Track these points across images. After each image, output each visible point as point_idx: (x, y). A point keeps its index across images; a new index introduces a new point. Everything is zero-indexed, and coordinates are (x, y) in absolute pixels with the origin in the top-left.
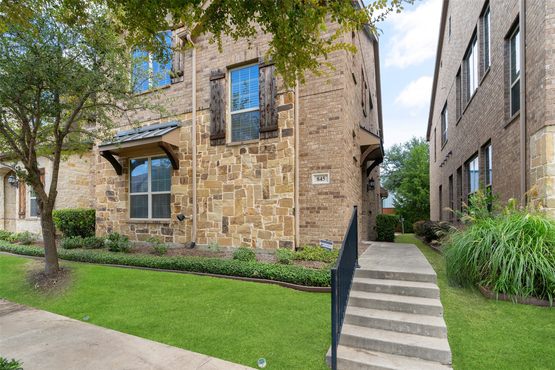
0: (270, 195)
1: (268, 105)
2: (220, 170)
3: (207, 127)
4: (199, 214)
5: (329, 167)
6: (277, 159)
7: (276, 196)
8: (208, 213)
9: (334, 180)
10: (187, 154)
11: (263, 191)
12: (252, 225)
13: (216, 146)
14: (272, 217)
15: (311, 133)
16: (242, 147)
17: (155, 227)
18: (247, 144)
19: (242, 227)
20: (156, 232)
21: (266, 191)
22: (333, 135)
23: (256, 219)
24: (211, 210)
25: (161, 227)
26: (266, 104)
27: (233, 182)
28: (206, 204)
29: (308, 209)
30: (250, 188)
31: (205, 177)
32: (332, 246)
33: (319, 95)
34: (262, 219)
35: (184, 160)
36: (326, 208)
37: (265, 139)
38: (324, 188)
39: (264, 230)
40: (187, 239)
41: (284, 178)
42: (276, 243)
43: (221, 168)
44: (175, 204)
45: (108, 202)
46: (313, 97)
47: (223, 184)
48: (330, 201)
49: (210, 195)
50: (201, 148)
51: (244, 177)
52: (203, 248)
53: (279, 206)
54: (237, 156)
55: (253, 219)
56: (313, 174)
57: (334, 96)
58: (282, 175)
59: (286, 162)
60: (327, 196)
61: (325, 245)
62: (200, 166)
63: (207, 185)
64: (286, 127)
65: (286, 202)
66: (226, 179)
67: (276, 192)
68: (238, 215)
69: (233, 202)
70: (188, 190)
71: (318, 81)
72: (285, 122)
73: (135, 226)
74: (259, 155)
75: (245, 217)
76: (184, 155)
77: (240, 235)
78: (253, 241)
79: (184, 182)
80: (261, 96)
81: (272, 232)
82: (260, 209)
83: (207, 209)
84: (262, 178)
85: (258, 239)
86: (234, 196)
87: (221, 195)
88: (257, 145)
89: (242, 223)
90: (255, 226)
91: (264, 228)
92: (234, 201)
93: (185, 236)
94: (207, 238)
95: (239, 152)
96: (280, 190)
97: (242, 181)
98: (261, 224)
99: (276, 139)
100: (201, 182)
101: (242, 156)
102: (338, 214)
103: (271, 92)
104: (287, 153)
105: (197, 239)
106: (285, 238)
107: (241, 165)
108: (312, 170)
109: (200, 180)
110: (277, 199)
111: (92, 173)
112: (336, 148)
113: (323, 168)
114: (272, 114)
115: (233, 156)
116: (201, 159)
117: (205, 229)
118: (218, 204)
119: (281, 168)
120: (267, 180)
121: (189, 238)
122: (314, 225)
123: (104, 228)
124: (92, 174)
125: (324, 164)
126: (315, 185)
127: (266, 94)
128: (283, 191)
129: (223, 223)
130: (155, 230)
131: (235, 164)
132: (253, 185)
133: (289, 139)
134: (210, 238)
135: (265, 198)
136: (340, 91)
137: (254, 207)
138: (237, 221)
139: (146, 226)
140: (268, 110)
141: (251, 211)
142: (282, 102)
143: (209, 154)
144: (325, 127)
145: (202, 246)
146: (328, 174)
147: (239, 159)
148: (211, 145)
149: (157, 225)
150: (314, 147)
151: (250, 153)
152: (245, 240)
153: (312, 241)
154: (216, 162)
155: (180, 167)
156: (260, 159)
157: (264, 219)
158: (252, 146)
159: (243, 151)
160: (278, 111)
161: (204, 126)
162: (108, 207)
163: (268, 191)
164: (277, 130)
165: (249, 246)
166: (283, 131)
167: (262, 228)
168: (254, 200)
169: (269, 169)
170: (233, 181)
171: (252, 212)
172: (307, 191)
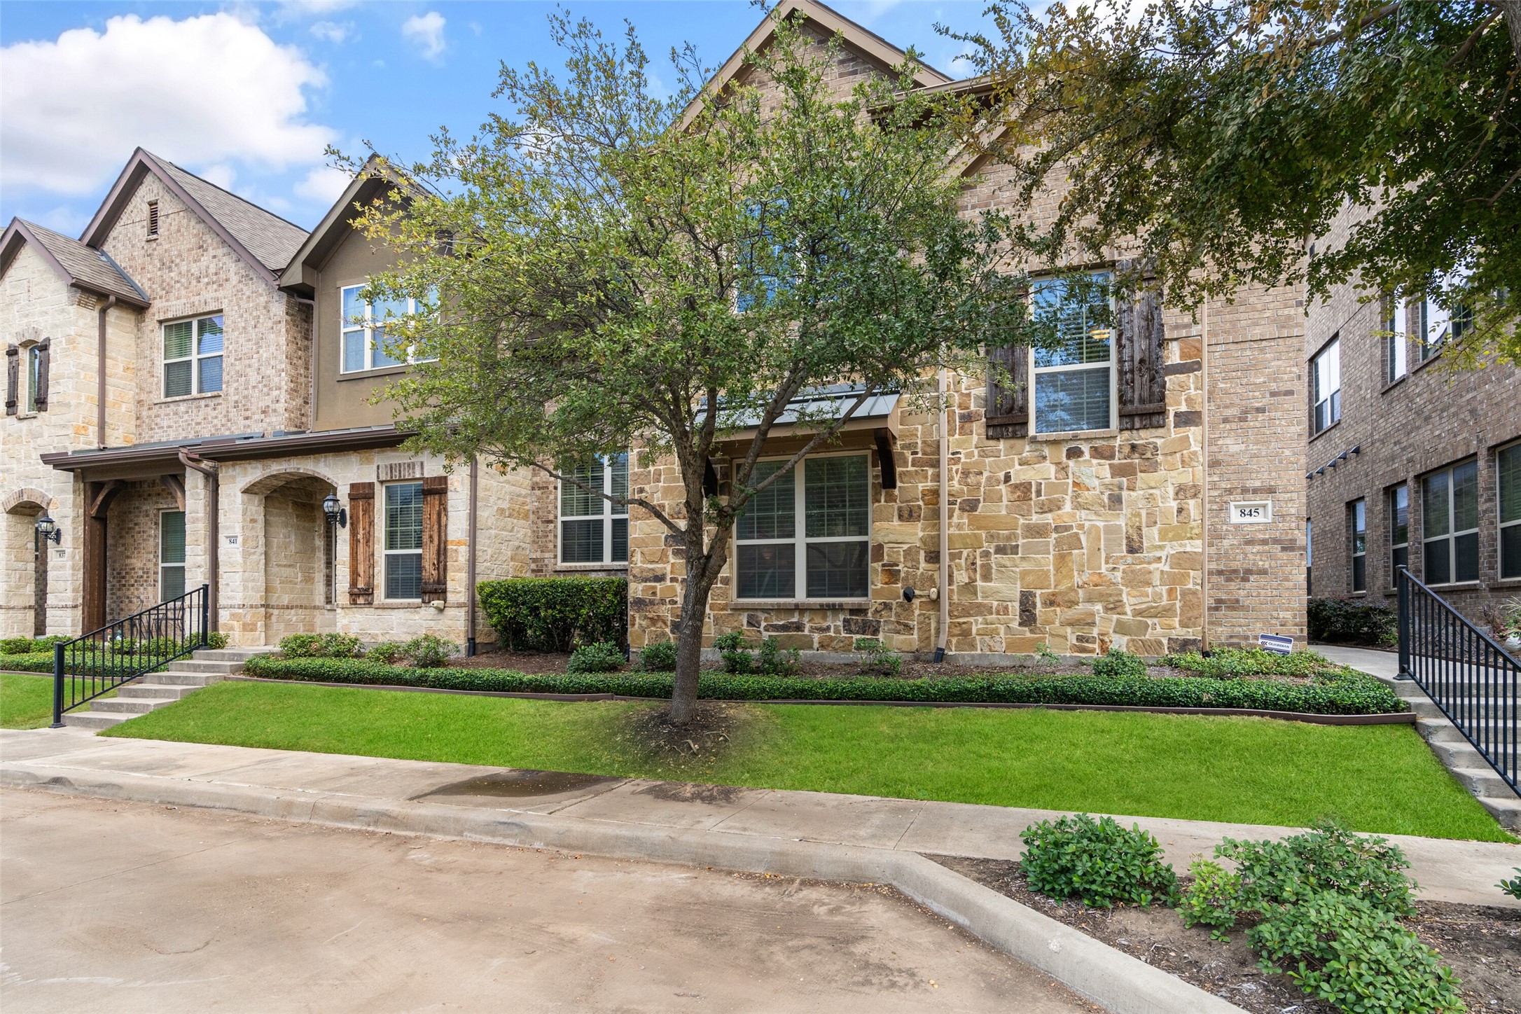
0: (1145, 544)
1: (1142, 361)
2: (1012, 492)
3: (977, 397)
4: (954, 587)
5: (1271, 490)
6: (1161, 473)
7: (1161, 548)
8: (979, 583)
9: (1282, 516)
10: (920, 455)
11: (1128, 538)
12: (1099, 607)
13: (1002, 441)
14: (1150, 590)
15: (1226, 421)
16: (1073, 445)
17: (825, 618)
18: (1086, 440)
19: (1071, 613)
20: (828, 628)
21: (1135, 537)
22: (1279, 425)
23: (1111, 595)
24: (987, 577)
25: (841, 617)
26: (1137, 358)
27: (1049, 518)
28: (973, 564)
29: (1220, 573)
30: (1094, 533)
31: (970, 506)
32: (1291, 646)
33: (1247, 345)
34: (1124, 596)
35: (910, 468)
36: (1263, 572)
37: (1132, 429)
38: (1260, 531)
39: (1129, 616)
40: (920, 640)
41: (1180, 511)
42: (1160, 643)
43: (1016, 487)
44: (884, 565)
45: (672, 561)
46: (1232, 347)
47: (1022, 521)
48: (1271, 557)
49: (986, 544)
50: (959, 443)
51: (1078, 506)
52: (967, 659)
53: (1167, 568)
54: (1057, 464)
55: (1101, 595)
56: (1232, 504)
57: (1282, 348)
58: (1174, 505)
59: (1185, 477)
60: (1266, 548)
61: (1271, 644)
62: (955, 482)
63: (976, 523)
64: (1183, 408)
65: (1183, 561)
66: (1029, 511)
67: (1161, 540)
68: (1062, 587)
69: (1048, 561)
70: (921, 534)
71: (1243, 316)
72: (1183, 398)
73: (762, 616)
74: (1116, 461)
75: (1080, 591)
76: (910, 458)
77: (1069, 630)
78: (1102, 641)
79: (911, 515)
80: (1124, 341)
81: (1150, 621)
82: (1119, 574)
83: (978, 577)
84: (1126, 510)
85: (1115, 637)
86: (1051, 548)
87: (1017, 546)
88: (1112, 443)
89: (1072, 603)
90: (1107, 609)
91: (1129, 612)
92: (1051, 557)
93: (915, 636)
94: (978, 638)
95: (1064, 455)
96: (1170, 535)
97: (1074, 516)
98: (1123, 606)
99: (1160, 431)
100: (960, 517)
101: (1071, 463)
102: (1291, 584)
103: (1150, 334)
104: (1187, 459)
105: (949, 642)
106: (1181, 633)
107: (1070, 481)
108: (1231, 494)
109: (957, 512)
110: (1163, 554)
111: (539, 488)
112: (1287, 452)
113: (1255, 491)
114: (1152, 379)
115: (1047, 463)
116: (960, 466)
117: (971, 619)
118: (1008, 564)
119: (1171, 491)
120: (1139, 515)
121: (925, 639)
122: (1234, 605)
123: (660, 624)
124: (538, 492)
125: (1258, 484)
126: (1238, 527)
127: (1135, 338)
128: (1177, 537)
129: (1021, 603)
130: (825, 625)
131: (1053, 480)
132: (1101, 524)
133: (1193, 432)
134: (987, 638)
135: (1131, 550)
136: (1295, 340)
137: (1103, 570)
138: (1059, 599)
139: (796, 614)
140: (1140, 370)
141: (1095, 578)
142: (1173, 355)
143: (980, 456)
144: (1260, 410)
145: (963, 657)
146: (1269, 503)
147: (1063, 469)
148: (988, 438)
149: (829, 613)
150: (1234, 449)
151: (1092, 457)
152: (1079, 639)
153: (1231, 637)
154: (1001, 475)
155: (899, 484)
156: (1117, 471)
157: (1128, 594)
158: (1098, 443)
159: (1074, 453)
160: (1167, 374)
161: (969, 395)
162: (672, 572)
163: (1141, 536)
164: (1162, 412)
165: (1093, 651)
166: (1177, 415)
167: (1125, 614)
168: (1103, 555)
169: (1141, 492)
170: (1049, 515)
171: (1099, 581)
172: (1221, 538)
